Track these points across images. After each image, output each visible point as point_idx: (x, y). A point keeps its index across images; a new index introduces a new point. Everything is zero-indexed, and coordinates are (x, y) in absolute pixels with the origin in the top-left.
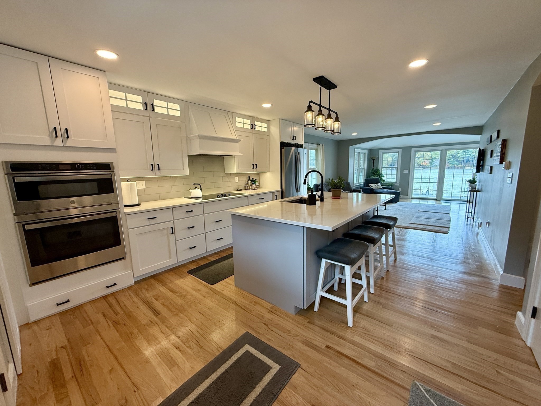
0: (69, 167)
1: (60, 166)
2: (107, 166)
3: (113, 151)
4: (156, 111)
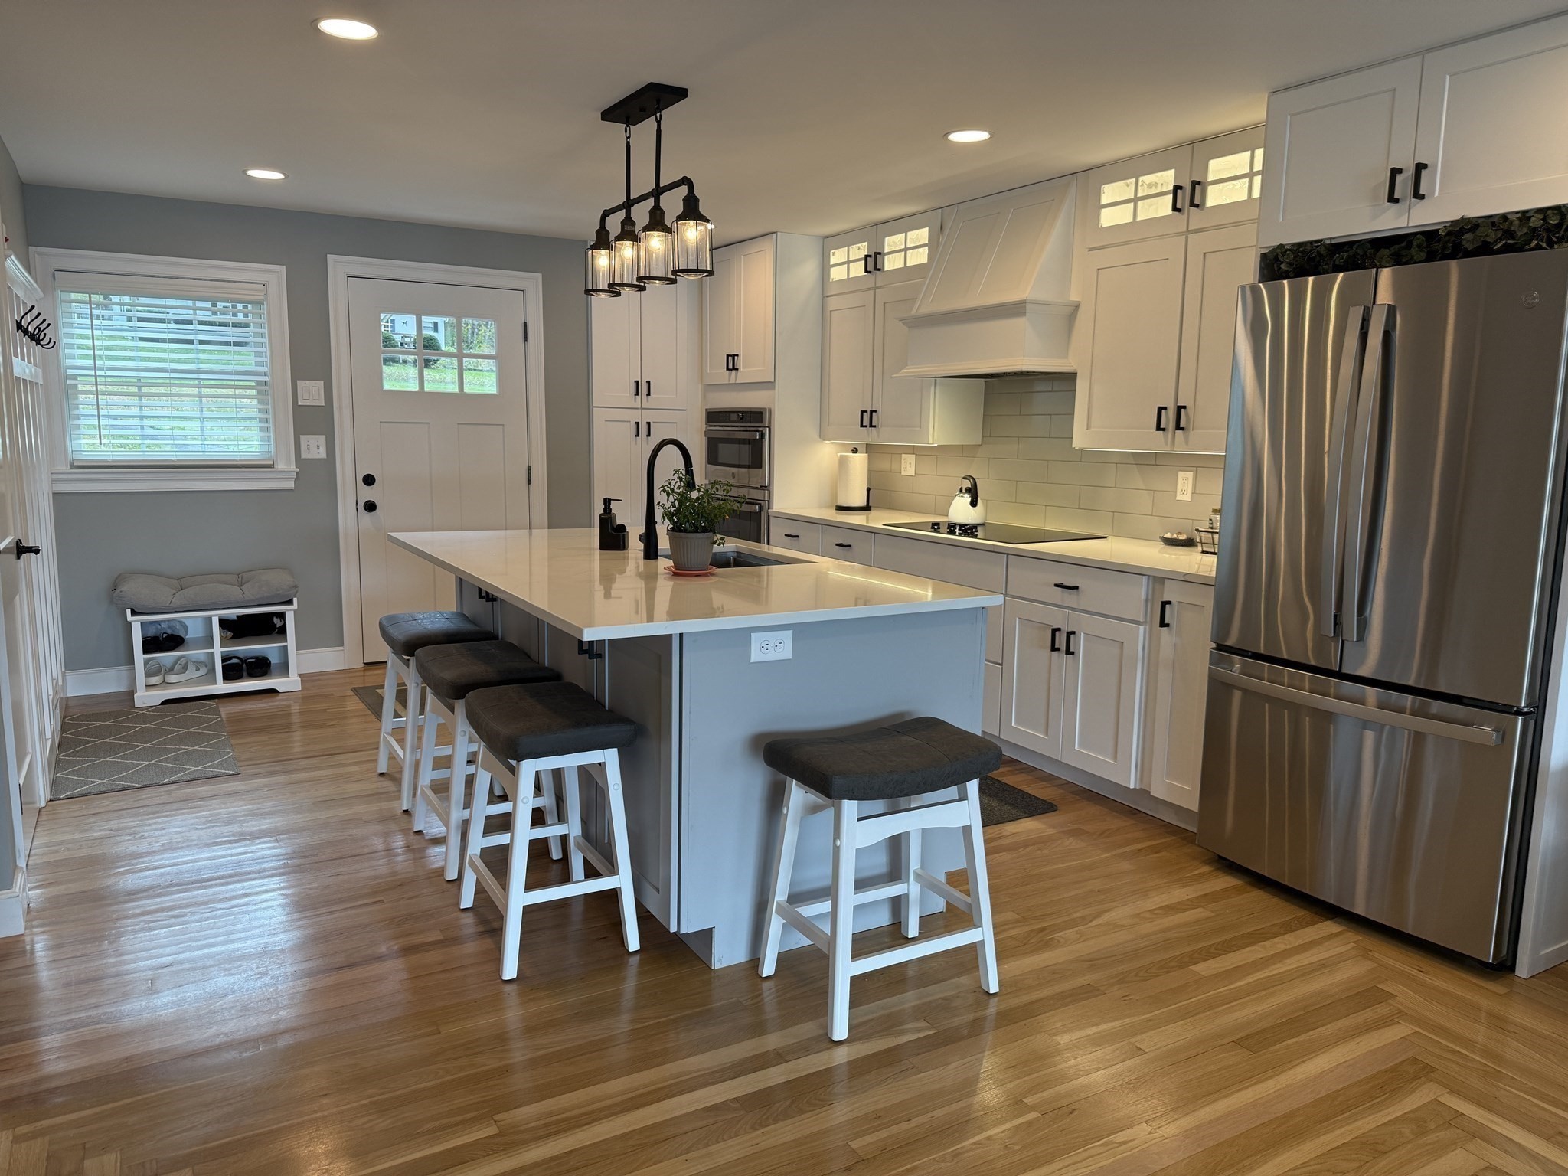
0: (735, 418)
1: (731, 416)
2: (759, 417)
3: (769, 385)
4: (886, 268)
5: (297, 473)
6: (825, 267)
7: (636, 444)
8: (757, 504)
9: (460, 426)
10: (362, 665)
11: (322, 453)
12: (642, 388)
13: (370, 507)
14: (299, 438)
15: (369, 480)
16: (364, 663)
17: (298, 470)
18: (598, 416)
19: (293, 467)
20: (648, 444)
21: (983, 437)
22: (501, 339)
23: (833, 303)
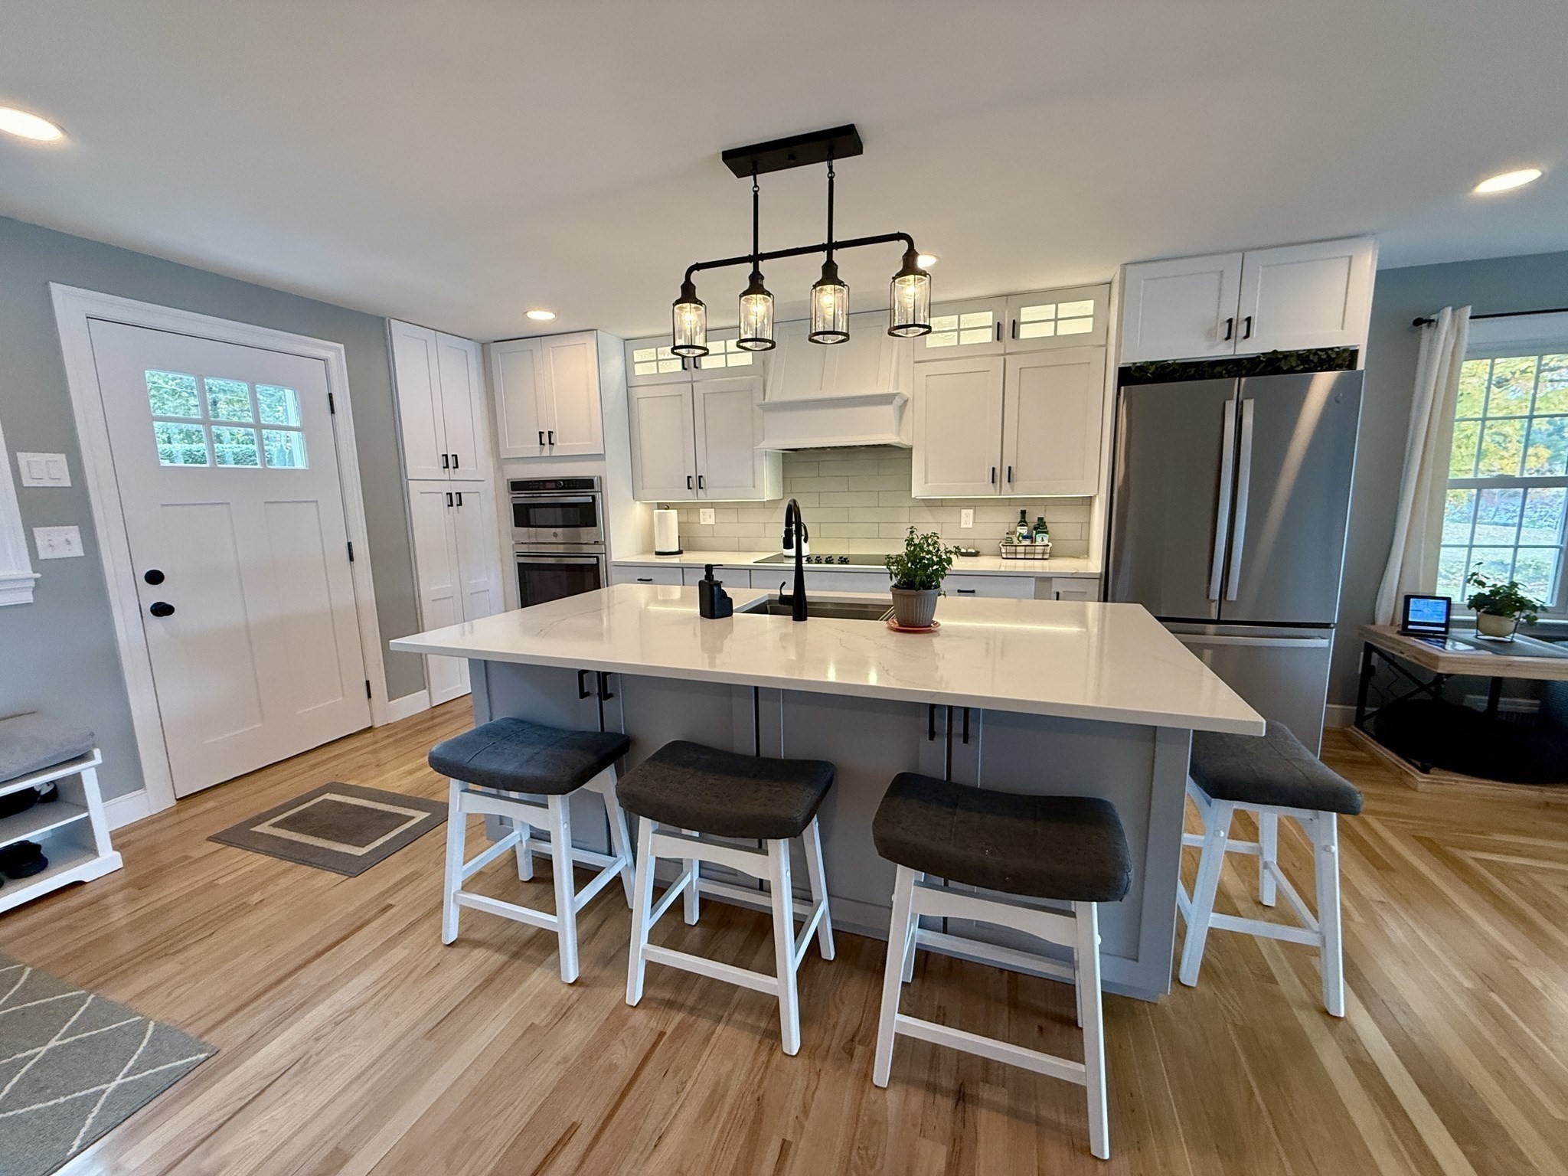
0: (553, 485)
1: (547, 484)
2: (587, 484)
3: (600, 457)
4: (703, 367)
5: (36, 580)
6: (628, 364)
7: (449, 513)
8: (594, 557)
9: (267, 505)
10: (175, 803)
11: (77, 550)
12: (450, 462)
13: (162, 610)
14: (32, 533)
15: (154, 578)
16: (177, 800)
17: (38, 575)
18: (414, 488)
19: (28, 572)
20: (458, 512)
21: (784, 493)
22: (304, 409)
23: (640, 392)
